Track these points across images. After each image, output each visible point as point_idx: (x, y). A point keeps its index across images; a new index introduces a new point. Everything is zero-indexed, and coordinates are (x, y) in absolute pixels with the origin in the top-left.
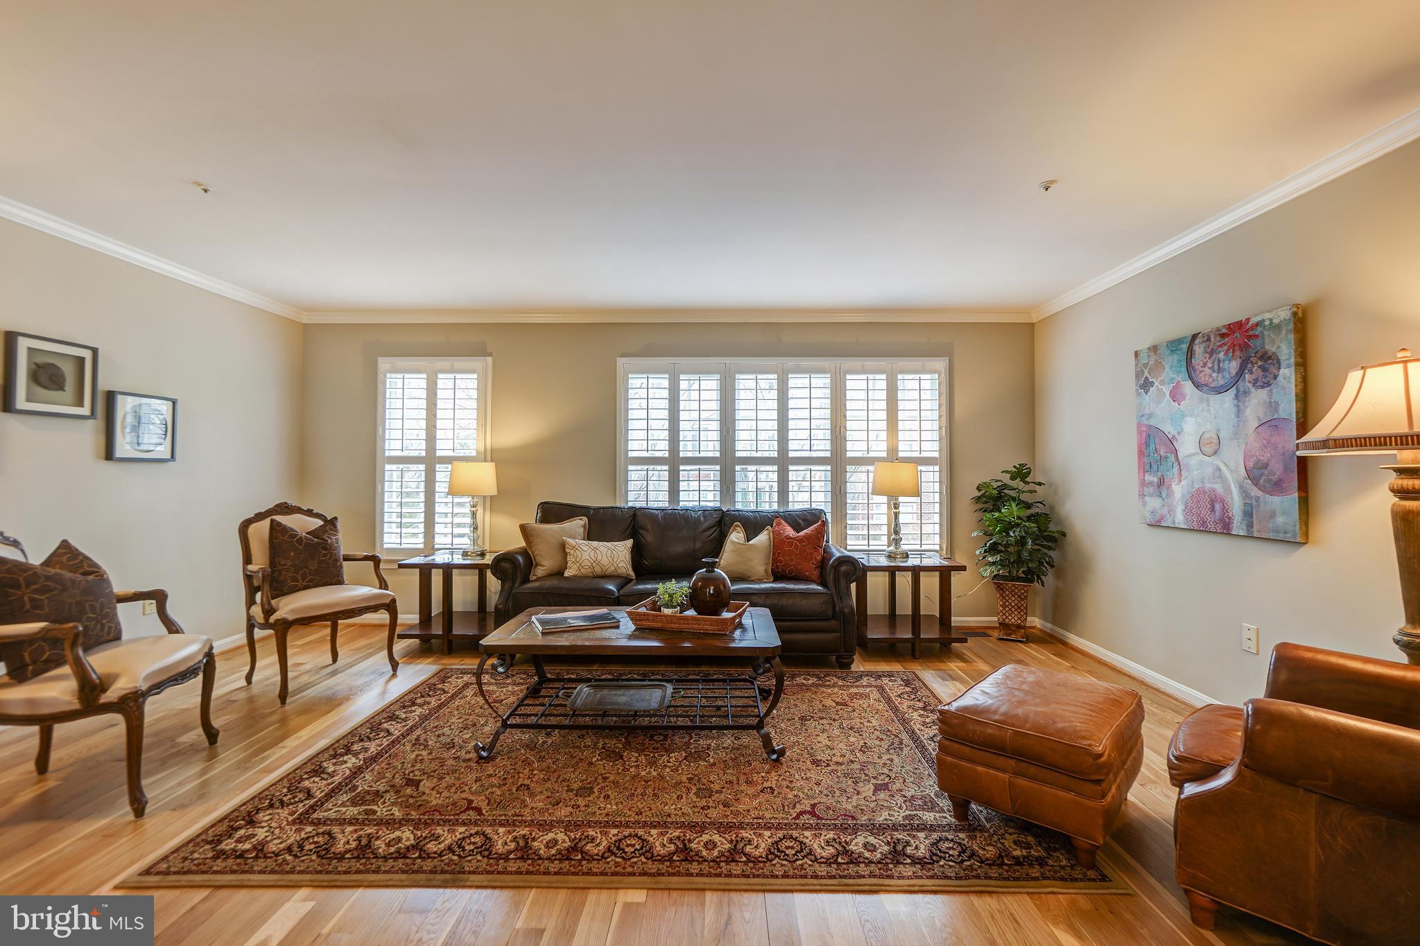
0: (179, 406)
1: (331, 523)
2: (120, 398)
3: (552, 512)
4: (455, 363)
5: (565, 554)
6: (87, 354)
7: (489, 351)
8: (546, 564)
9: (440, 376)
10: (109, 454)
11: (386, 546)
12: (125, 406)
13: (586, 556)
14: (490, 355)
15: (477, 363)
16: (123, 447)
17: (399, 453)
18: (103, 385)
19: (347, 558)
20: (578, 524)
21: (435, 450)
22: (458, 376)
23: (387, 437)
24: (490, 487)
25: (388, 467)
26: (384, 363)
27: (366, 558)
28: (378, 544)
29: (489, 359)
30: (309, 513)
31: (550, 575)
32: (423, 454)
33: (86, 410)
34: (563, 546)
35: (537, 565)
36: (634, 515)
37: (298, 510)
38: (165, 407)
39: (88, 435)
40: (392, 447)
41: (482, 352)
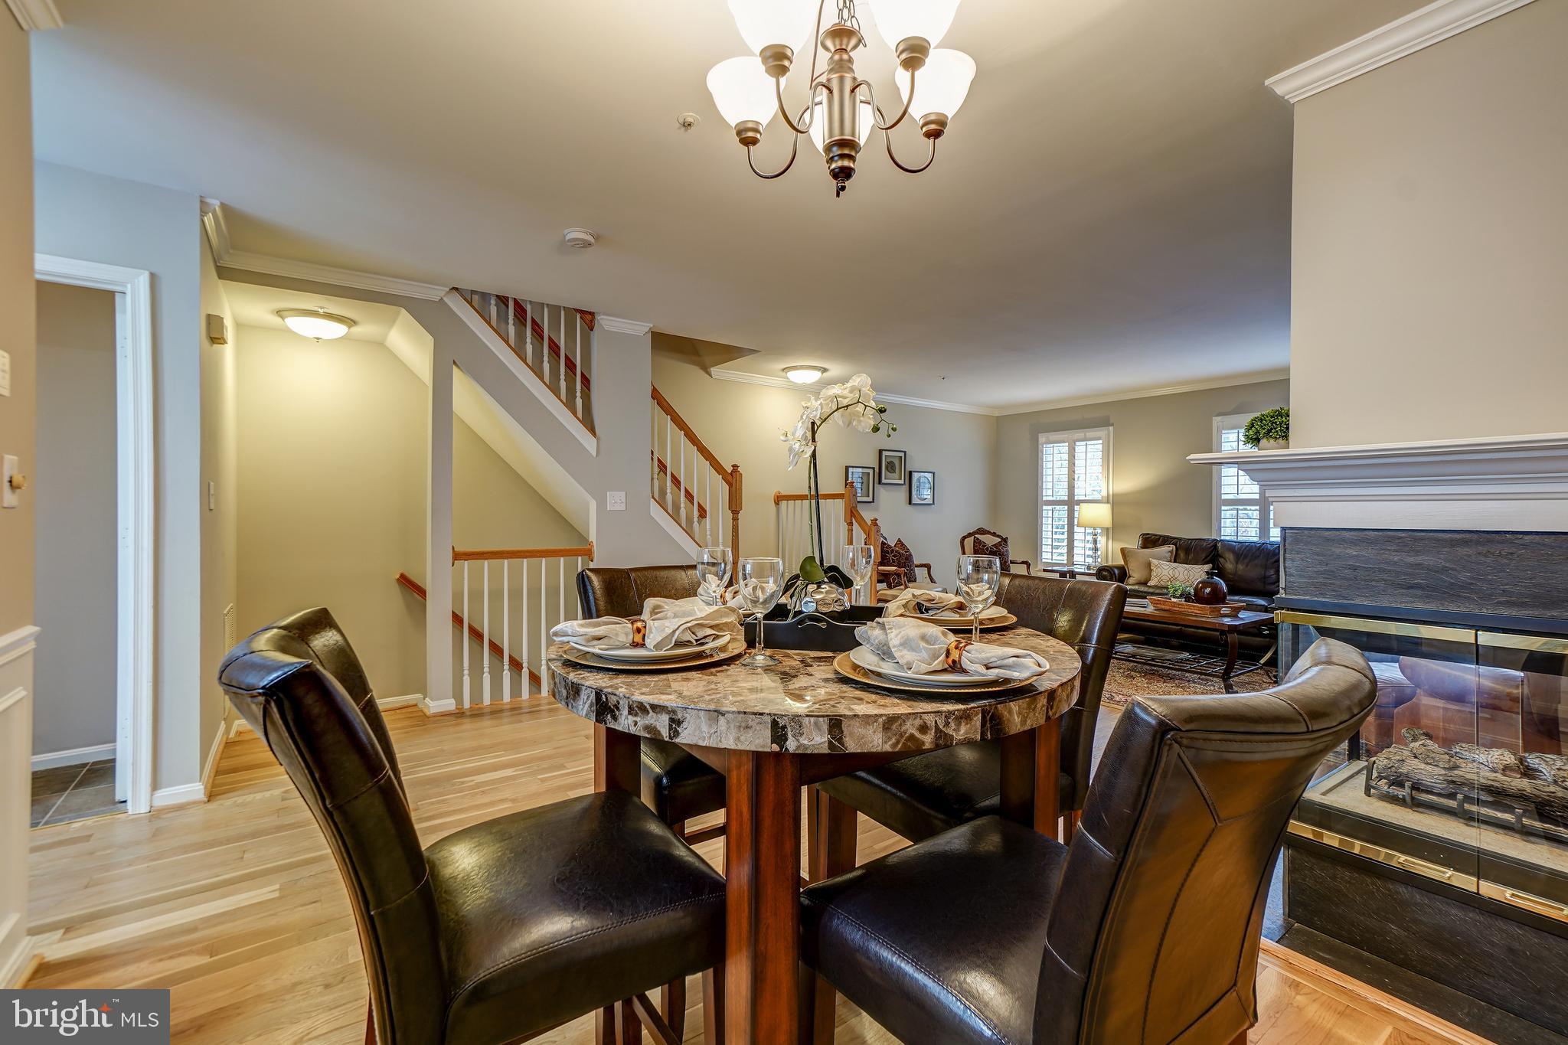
0: (936, 476)
1: (1005, 540)
2: (913, 473)
3: (1150, 541)
4: (1087, 434)
5: (1151, 570)
6: (902, 454)
7: (1111, 422)
8: (1136, 574)
9: (1077, 443)
10: (910, 503)
11: (1044, 560)
12: (915, 476)
13: (1165, 572)
14: (1112, 425)
15: (1102, 432)
16: (915, 500)
17: (1051, 498)
18: (908, 469)
19: (1012, 562)
20: (1166, 550)
21: (1074, 495)
22: (1089, 443)
23: (1044, 487)
24: (1107, 522)
25: (1045, 507)
26: (1042, 438)
27: (1023, 563)
28: (1039, 558)
29: (1111, 428)
30: (994, 534)
31: (1139, 583)
32: (1066, 498)
33: (902, 482)
34: (1149, 564)
35: (1130, 577)
36: (1215, 546)
37: (989, 533)
38: (930, 476)
39: (902, 493)
40: (1047, 494)
41: (1104, 423)
